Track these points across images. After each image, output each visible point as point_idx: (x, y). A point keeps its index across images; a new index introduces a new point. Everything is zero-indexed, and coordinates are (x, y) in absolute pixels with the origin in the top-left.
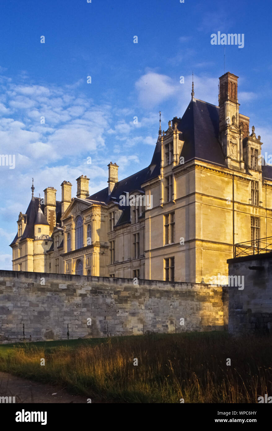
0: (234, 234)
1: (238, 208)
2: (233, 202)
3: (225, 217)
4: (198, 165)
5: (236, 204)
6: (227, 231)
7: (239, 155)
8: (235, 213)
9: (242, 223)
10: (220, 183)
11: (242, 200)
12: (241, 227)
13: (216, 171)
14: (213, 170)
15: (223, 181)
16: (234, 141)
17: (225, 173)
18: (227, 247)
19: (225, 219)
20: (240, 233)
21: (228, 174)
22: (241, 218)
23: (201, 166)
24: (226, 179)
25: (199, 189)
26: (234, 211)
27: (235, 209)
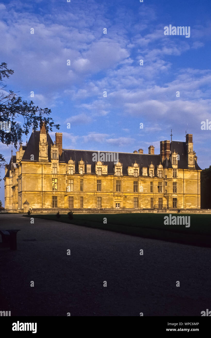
0: (42, 187)
1: (44, 176)
2: (42, 174)
3: (38, 181)
4: (23, 163)
5: (43, 175)
6: (38, 186)
7: (46, 154)
8: (43, 179)
9: (47, 182)
10: (35, 168)
11: (47, 173)
12: (47, 183)
13: (32, 163)
14: (31, 163)
15: (37, 166)
16: (44, 149)
17: (37, 164)
18: (39, 192)
19: (38, 182)
20: (46, 186)
21: (39, 164)
22: (47, 180)
23: (25, 163)
24: (38, 166)
25: (24, 172)
26: (42, 178)
27: (43, 177)
